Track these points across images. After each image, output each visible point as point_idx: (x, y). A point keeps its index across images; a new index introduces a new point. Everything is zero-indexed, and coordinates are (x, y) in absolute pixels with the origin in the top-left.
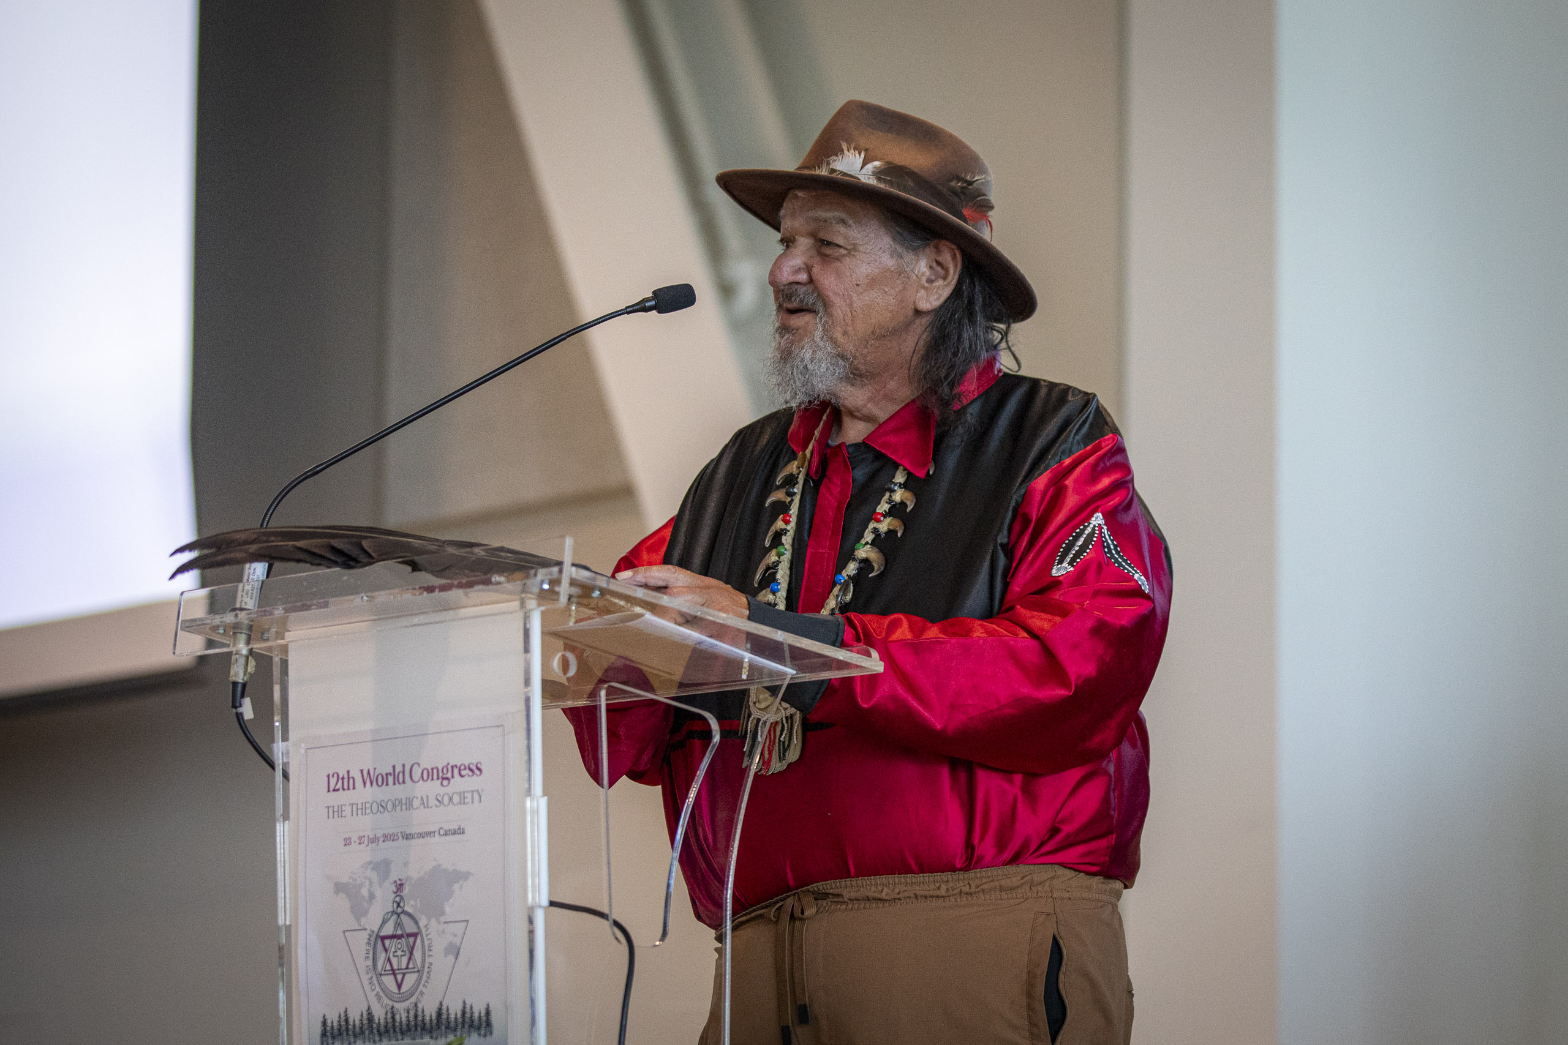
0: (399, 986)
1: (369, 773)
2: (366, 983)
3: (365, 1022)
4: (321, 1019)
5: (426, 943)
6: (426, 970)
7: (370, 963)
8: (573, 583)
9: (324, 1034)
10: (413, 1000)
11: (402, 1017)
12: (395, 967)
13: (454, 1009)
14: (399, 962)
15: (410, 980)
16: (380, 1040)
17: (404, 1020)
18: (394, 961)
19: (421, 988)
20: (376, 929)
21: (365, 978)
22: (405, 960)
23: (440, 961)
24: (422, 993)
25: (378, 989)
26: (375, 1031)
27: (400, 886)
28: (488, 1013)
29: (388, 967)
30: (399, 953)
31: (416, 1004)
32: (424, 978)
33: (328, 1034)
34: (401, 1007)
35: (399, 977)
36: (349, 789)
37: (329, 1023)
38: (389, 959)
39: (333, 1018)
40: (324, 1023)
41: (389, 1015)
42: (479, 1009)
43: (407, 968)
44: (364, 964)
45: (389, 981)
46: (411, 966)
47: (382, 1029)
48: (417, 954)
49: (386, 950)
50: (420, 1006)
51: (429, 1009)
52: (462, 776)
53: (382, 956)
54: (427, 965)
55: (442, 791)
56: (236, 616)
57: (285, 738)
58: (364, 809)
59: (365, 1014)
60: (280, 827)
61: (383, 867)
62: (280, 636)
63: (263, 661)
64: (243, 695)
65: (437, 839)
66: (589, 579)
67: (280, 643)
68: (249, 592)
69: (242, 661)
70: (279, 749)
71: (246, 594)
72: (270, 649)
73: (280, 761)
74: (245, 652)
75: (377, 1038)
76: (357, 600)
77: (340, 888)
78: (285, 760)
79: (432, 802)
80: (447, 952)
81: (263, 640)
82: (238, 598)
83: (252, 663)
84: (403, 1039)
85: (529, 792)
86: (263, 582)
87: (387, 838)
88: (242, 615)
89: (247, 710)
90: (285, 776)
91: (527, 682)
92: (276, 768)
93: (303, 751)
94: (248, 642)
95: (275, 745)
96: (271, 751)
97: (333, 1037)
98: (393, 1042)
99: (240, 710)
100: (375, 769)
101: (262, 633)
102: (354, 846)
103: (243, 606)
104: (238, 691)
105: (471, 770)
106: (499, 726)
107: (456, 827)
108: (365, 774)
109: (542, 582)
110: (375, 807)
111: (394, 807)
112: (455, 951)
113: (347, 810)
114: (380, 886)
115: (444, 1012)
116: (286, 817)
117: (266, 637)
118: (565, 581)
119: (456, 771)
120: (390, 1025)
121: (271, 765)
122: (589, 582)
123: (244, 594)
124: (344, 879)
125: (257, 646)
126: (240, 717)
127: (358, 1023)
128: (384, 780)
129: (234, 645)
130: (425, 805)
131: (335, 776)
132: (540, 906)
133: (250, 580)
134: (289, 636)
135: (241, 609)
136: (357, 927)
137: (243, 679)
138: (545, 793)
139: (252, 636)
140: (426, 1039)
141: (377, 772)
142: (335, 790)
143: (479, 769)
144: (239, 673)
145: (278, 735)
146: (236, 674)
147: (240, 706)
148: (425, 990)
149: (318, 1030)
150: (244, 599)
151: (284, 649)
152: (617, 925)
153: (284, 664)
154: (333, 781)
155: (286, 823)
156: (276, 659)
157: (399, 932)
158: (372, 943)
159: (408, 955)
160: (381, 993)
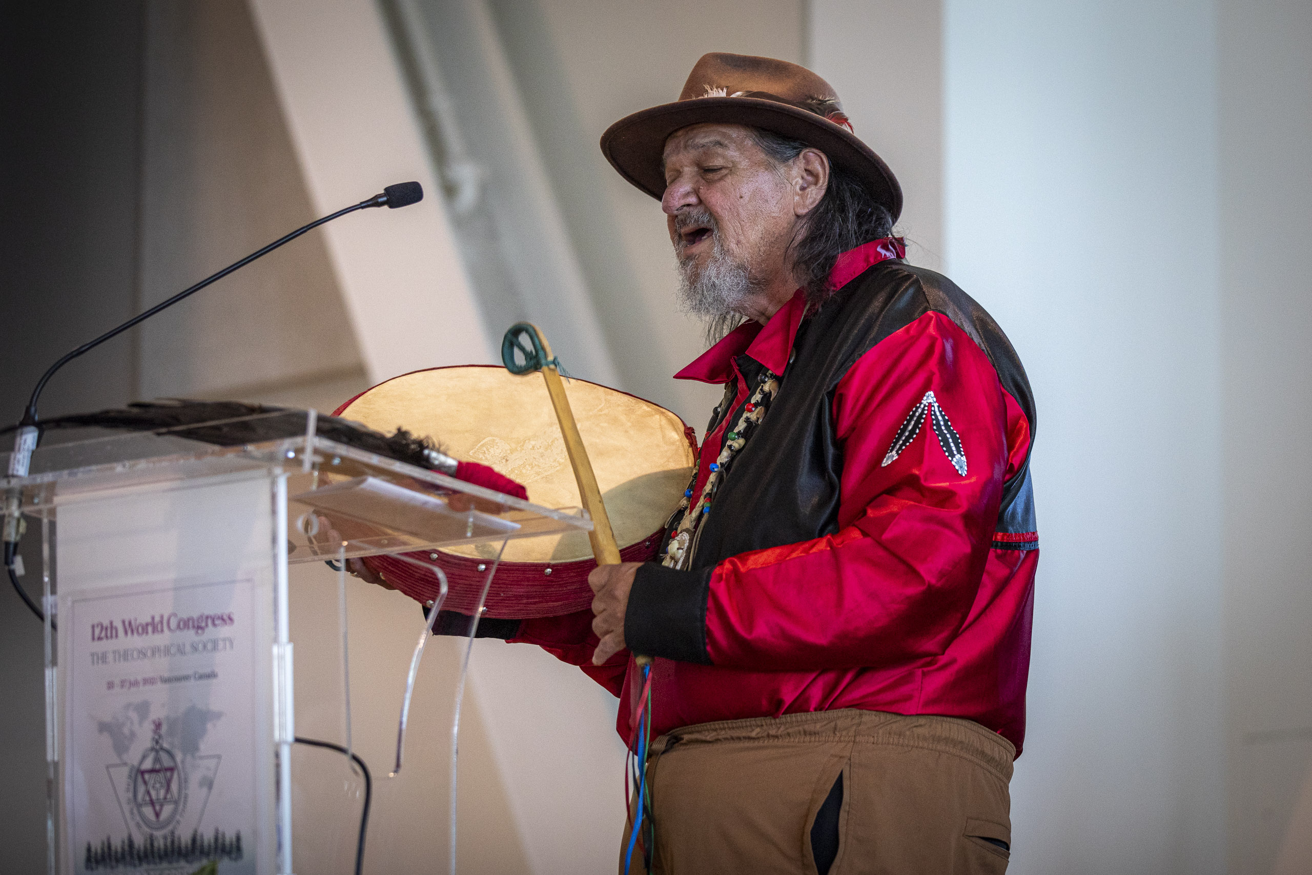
0: (157, 815)
1: (130, 623)
2: (128, 814)
3: (126, 848)
4: (85, 846)
5: (183, 776)
6: (182, 799)
7: (131, 795)
8: (316, 451)
9: (89, 859)
10: (170, 827)
11: (160, 843)
12: (154, 796)
13: (208, 836)
14: (158, 794)
15: (167, 810)
16: (140, 864)
17: (162, 846)
18: (153, 793)
19: (178, 817)
20: (136, 763)
21: (126, 809)
22: (162, 793)
23: (195, 793)
24: (178, 822)
25: (138, 818)
26: (136, 857)
27: (158, 725)
28: (238, 839)
29: (147, 798)
30: (158, 785)
31: (173, 833)
32: (181, 807)
33: (93, 860)
34: (159, 834)
35: (158, 808)
36: (112, 637)
37: (93, 849)
38: (148, 793)
39: (97, 845)
40: (89, 850)
41: (149, 841)
42: (230, 836)
43: (165, 798)
44: (125, 795)
45: (148, 811)
46: (169, 796)
47: (142, 854)
48: (174, 787)
49: (145, 783)
50: (177, 833)
51: (184, 836)
52: (214, 625)
53: (141, 789)
54: (183, 796)
55: (197, 639)
56: (9, 482)
57: (54, 592)
58: (125, 655)
59: (126, 842)
60: (48, 673)
61: (143, 709)
62: (48, 500)
63: (33, 523)
64: (15, 553)
65: (192, 682)
66: (331, 447)
67: (49, 506)
68: (21, 462)
69: (14, 523)
70: (48, 601)
71: (19, 462)
72: (40, 512)
73: (49, 613)
74: (17, 514)
75: (137, 862)
76: (119, 468)
77: (103, 727)
78: (54, 611)
79: (188, 648)
80: (201, 785)
81: (33, 503)
82: (11, 466)
83: (23, 524)
84: (161, 863)
85: (276, 640)
86: (33, 452)
87: (146, 681)
88: (14, 482)
89: (19, 567)
90: (54, 626)
91: (274, 540)
92: (46, 619)
93: (69, 604)
94: (20, 504)
95: (44, 599)
96: (41, 605)
97: (97, 862)
98: (152, 866)
99: (13, 567)
100: (136, 620)
101: (32, 498)
102: (117, 689)
103: (15, 473)
104: (11, 550)
105: (223, 619)
106: (248, 580)
107: (207, 670)
108: (127, 623)
109: (288, 451)
110: (135, 653)
111: (153, 654)
112: (209, 784)
113: (110, 657)
114: (141, 723)
115: (198, 838)
116: (54, 663)
117: (36, 501)
118: (309, 450)
119: (210, 622)
120: (149, 851)
121: (41, 617)
122: (331, 451)
123: (16, 462)
124: (107, 719)
125: (27, 509)
126: (12, 573)
127: (119, 850)
128: (144, 629)
129: (7, 508)
130: (181, 651)
131: (100, 627)
132: (285, 742)
133: (22, 448)
134: (57, 500)
135: (13, 476)
136: (118, 761)
137: (15, 539)
138: (291, 639)
139: (24, 500)
140: (183, 863)
141: (138, 622)
142: (100, 639)
143: (231, 619)
144: (11, 534)
145: (48, 589)
146: (9, 535)
147: (12, 562)
148: (181, 819)
149: (83, 854)
150: (17, 467)
151: (52, 512)
152: (355, 758)
153: (53, 525)
154: (97, 631)
155: (55, 669)
156: (45, 521)
157: (158, 767)
158: (133, 775)
159: (165, 785)
160: (141, 822)
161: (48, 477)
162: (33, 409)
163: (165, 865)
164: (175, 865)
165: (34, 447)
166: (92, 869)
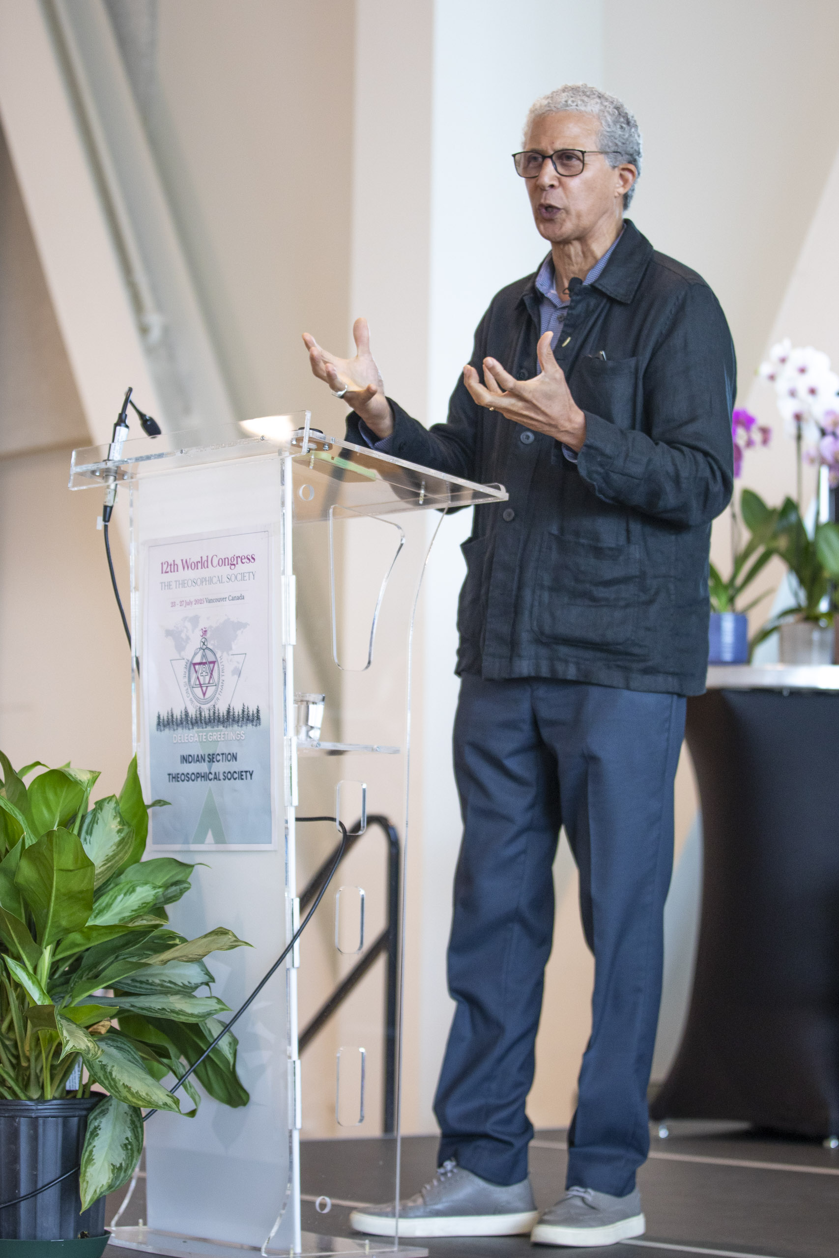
0: (204, 694)
1: (186, 562)
2: (184, 692)
3: (184, 717)
4: (157, 715)
5: (221, 667)
6: (220, 684)
7: (186, 680)
8: (311, 440)
9: (159, 724)
10: (212, 703)
11: (205, 713)
12: (202, 682)
13: (238, 709)
14: (204, 680)
15: (210, 691)
16: (193, 728)
17: (207, 715)
18: (201, 679)
19: (217, 695)
20: (190, 659)
21: (184, 689)
22: (207, 678)
23: (229, 680)
24: (218, 699)
25: (191, 696)
26: (189, 722)
27: (205, 632)
28: (258, 711)
29: (198, 683)
30: (204, 674)
31: (214, 706)
32: (219, 690)
33: (161, 724)
34: (205, 707)
36: (174, 571)
37: (162, 718)
38: (198, 678)
39: (164, 715)
40: (159, 717)
41: (198, 712)
42: (252, 709)
43: (209, 683)
44: (183, 680)
45: (198, 691)
46: (211, 682)
47: (194, 721)
48: (215, 674)
49: (196, 672)
50: (217, 707)
51: (222, 710)
52: (243, 563)
53: (194, 676)
54: (221, 681)
55: (231, 572)
56: (106, 464)
57: (136, 539)
58: (183, 583)
59: (183, 711)
60: (132, 594)
61: (195, 620)
62: (133, 477)
64: (110, 514)
65: (227, 602)
66: (321, 438)
67: (134, 480)
69: (112, 493)
70: (132, 546)
74: (113, 486)
75: (191, 727)
77: (169, 633)
79: (225, 579)
80: (233, 673)
81: (124, 479)
84: (206, 727)
85: (283, 573)
87: (197, 602)
88: (110, 463)
91: (283, 504)
93: (146, 548)
97: (164, 726)
98: (201, 729)
100: (190, 559)
101: (123, 475)
102: (178, 607)
103: (112, 458)
104: (108, 511)
105: (248, 559)
106: (266, 533)
107: (239, 594)
108: (184, 562)
109: (292, 440)
110: (190, 582)
111: (202, 582)
112: (238, 673)
113: (173, 585)
114: (193, 632)
115: (231, 710)
116: (136, 589)
117: (126, 477)
118: (306, 439)
119: (239, 560)
120: (198, 719)
122: (322, 440)
123: (115, 451)
124: (171, 627)
127: (179, 717)
128: (196, 565)
130: (220, 581)
131: (166, 563)
132: (290, 646)
133: (119, 442)
134: (139, 477)
136: (178, 657)
137: (111, 504)
138: (294, 573)
139: (117, 477)
140: (221, 727)
141: (191, 561)
142: (166, 572)
143: (253, 559)
146: (109, 500)
147: (109, 520)
148: (219, 696)
149: (155, 721)
150: (115, 454)
154: (165, 566)
155: (137, 593)
157: (204, 661)
158: (188, 667)
159: (209, 674)
160: (193, 698)
162: (124, 416)
163: (209, 728)
164: (216, 728)
166: (161, 731)
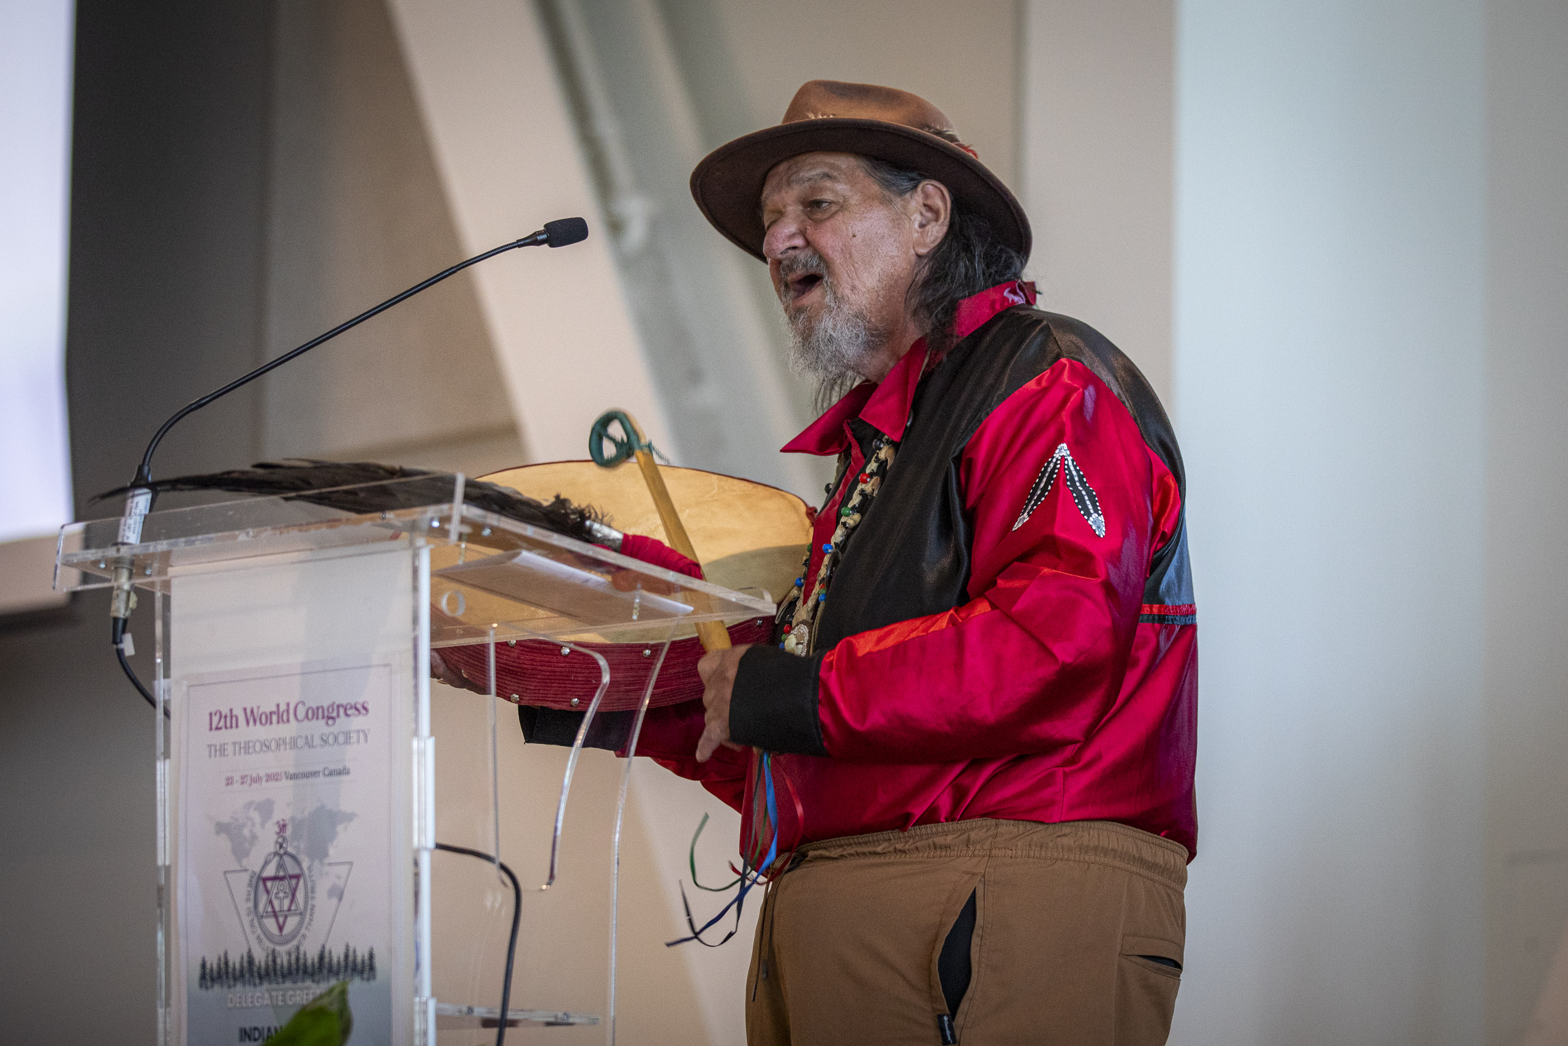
0: (281, 928)
1: (252, 711)
2: (247, 926)
3: (245, 964)
4: (200, 961)
5: (309, 885)
6: (309, 912)
7: (251, 904)
8: (464, 521)
9: (203, 977)
10: (295, 943)
11: (283, 960)
12: (277, 908)
13: (337, 953)
14: (281, 905)
15: (292, 923)
16: (261, 984)
17: (285, 963)
18: (276, 903)
19: (303, 931)
20: (257, 870)
21: (246, 920)
22: (286, 902)
23: (323, 903)
24: (304, 936)
25: (259, 931)
26: (256, 974)
27: (283, 827)
28: (371, 956)
29: (270, 909)
30: (281, 895)
31: (298, 948)
32: (307, 919)
33: (208, 977)
35: (281, 920)
36: (231, 727)
37: (208, 966)
38: (271, 902)
39: (212, 961)
40: (204, 966)
41: (270, 958)
42: (362, 953)
43: (289, 910)
44: (245, 906)
45: (271, 924)
46: (293, 908)
47: (263, 972)
48: (300, 896)
49: (268, 892)
50: (302, 949)
51: (311, 952)
52: (347, 715)
53: (263, 899)
54: (309, 907)
55: (327, 730)
56: (118, 550)
57: (167, 675)
58: (247, 748)
59: (245, 958)
60: (160, 765)
61: (266, 808)
62: (162, 572)
63: (145, 596)
64: (124, 631)
65: (321, 779)
66: (480, 516)
67: (164, 578)
68: (132, 527)
69: (123, 596)
70: (160, 686)
71: (129, 528)
72: (152, 584)
73: (162, 699)
74: (126, 587)
75: (257, 981)
76: (242, 537)
77: (221, 828)
78: (167, 697)
79: (317, 741)
80: (330, 894)
81: (145, 575)
82: (121, 533)
83: (134, 598)
84: (284, 982)
85: (416, 733)
86: (146, 516)
87: (270, 777)
88: (124, 550)
89: (128, 646)
90: (167, 714)
91: (415, 620)
92: (158, 706)
93: (184, 688)
94: (130, 577)
95: (156, 683)
96: (152, 688)
97: (213, 980)
98: (274, 986)
99: (121, 646)
100: (259, 707)
101: (145, 568)
102: (236, 786)
103: (125, 541)
104: (119, 627)
105: (357, 709)
106: (386, 665)
107: (341, 767)
108: (249, 711)
109: (432, 520)
110: (258, 745)
111: (278, 746)
112: (338, 893)
113: (230, 749)
114: (263, 824)
115: (327, 954)
116: (167, 755)
117: (148, 572)
118: (456, 519)
119: (342, 710)
120: (271, 968)
121: (153, 703)
122: (480, 520)
123: (126, 528)
124: (225, 819)
125: (139, 581)
126: (120, 653)
127: (237, 966)
128: (267, 719)
129: (116, 580)
130: (309, 744)
131: (218, 714)
132: (426, 849)
133: (132, 514)
134: (172, 571)
135: (124, 544)
136: (238, 868)
137: (124, 615)
138: (433, 733)
139: (134, 571)
140: (308, 983)
141: (262, 710)
142: (217, 728)
143: (365, 709)
144: (120, 609)
145: (160, 672)
146: (118, 610)
147: (121, 642)
148: (307, 933)
149: (197, 973)
150: (127, 533)
151: (167, 585)
152: (503, 868)
153: (167, 600)
154: (215, 719)
155: (167, 761)
156: (158, 594)
157: (281, 874)
158: (254, 883)
159: (290, 897)
160: (263, 937)
161: (162, 546)
162: (146, 469)
163: (288, 984)
164: (299, 984)
165: (147, 512)
166: (207, 988)
